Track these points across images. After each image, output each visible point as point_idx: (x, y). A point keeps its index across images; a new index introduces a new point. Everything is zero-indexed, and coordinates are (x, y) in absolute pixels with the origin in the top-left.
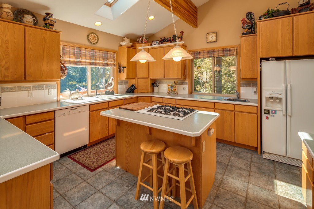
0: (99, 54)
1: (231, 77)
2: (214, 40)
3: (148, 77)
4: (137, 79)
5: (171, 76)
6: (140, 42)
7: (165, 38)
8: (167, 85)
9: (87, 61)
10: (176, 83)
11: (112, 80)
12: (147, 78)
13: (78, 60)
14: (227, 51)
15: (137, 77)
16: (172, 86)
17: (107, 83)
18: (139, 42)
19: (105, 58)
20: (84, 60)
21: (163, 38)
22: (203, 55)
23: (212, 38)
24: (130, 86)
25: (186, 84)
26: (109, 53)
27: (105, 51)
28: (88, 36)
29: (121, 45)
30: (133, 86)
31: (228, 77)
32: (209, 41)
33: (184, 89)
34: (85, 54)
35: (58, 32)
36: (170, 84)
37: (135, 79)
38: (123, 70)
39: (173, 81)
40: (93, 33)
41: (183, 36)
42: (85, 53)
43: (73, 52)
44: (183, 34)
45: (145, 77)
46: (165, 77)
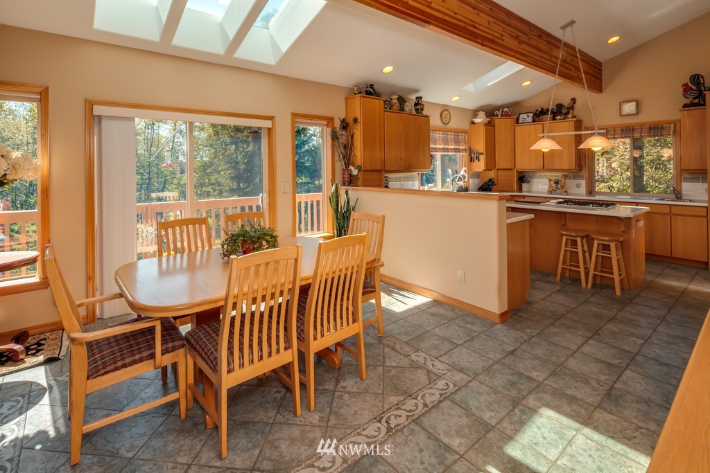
0: (451, 137)
1: (665, 169)
2: (635, 112)
3: (513, 167)
4: (496, 170)
5: (557, 167)
6: (499, 116)
7: (542, 109)
8: (547, 180)
10: (565, 177)
11: (465, 171)
12: (511, 169)
14: (657, 130)
15: (497, 167)
16: (557, 183)
18: (497, 115)
19: (457, 142)
21: (540, 110)
22: (614, 135)
23: (629, 108)
24: (487, 180)
25: (581, 178)
26: (460, 134)
27: (457, 132)
28: (441, 115)
29: (473, 123)
30: (490, 180)
31: (656, 168)
32: (624, 113)
33: (578, 186)
35: (428, 117)
36: (553, 179)
37: (493, 171)
38: (478, 158)
39: (559, 174)
40: (445, 110)
41: (575, 106)
44: (574, 103)
45: (510, 168)
46: (545, 167)
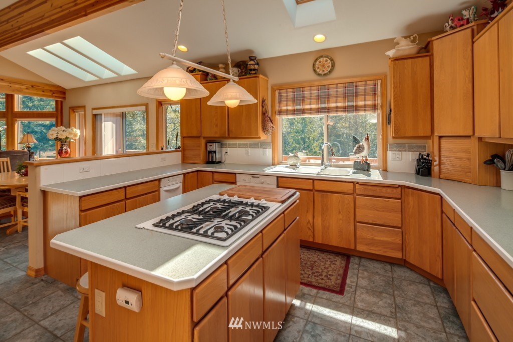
0: (337, 91)
3: (470, 133)
4: (436, 138)
9: (313, 106)
13: (298, 107)
17: (357, 146)
19: (351, 95)
20: (308, 107)
26: (360, 83)
27: (350, 82)
34: (309, 95)
37: (431, 140)
40: (322, 57)
42: (311, 94)
43: (292, 96)
45: (464, 135)
